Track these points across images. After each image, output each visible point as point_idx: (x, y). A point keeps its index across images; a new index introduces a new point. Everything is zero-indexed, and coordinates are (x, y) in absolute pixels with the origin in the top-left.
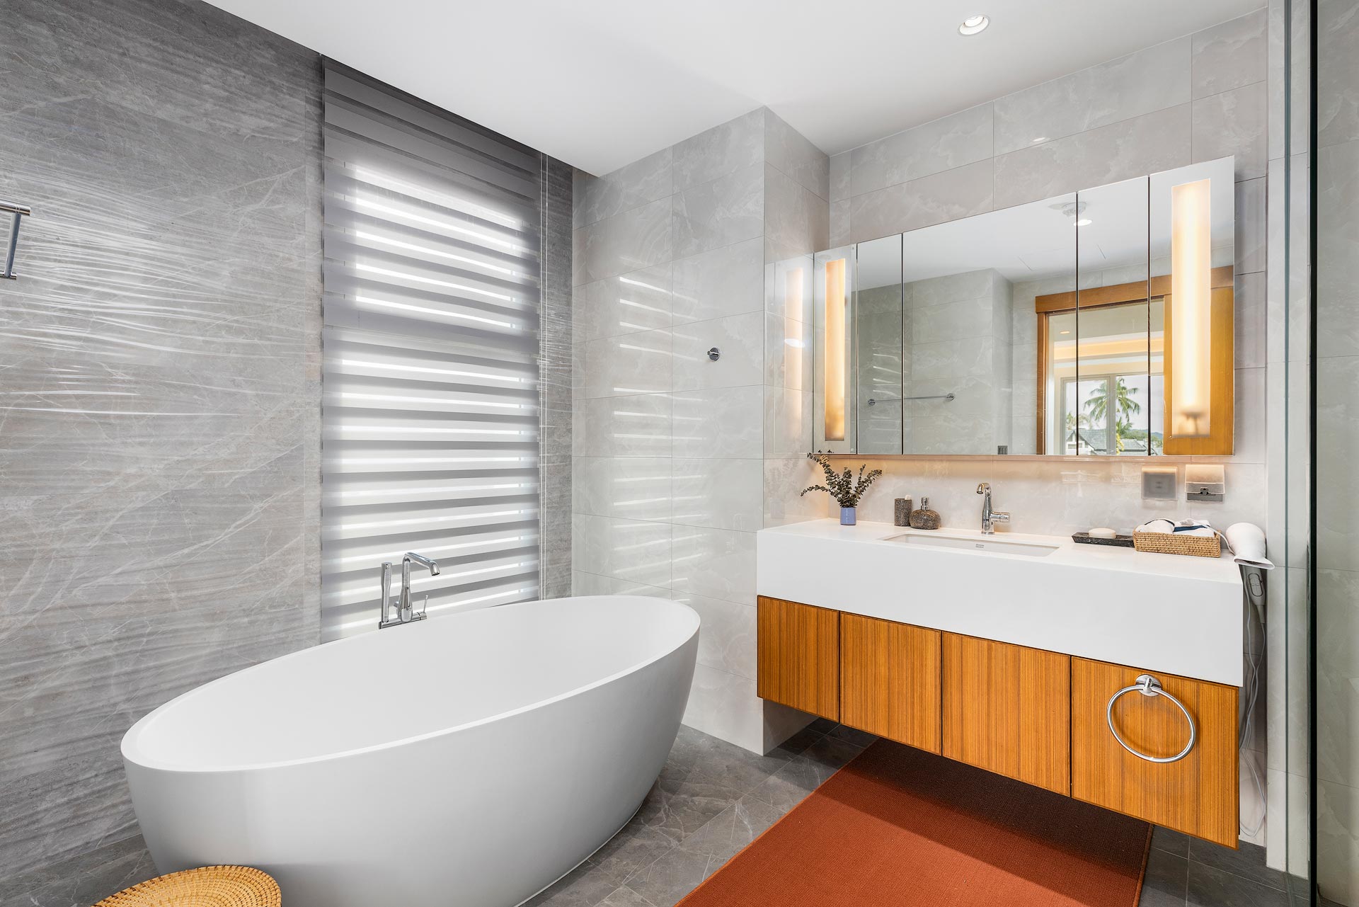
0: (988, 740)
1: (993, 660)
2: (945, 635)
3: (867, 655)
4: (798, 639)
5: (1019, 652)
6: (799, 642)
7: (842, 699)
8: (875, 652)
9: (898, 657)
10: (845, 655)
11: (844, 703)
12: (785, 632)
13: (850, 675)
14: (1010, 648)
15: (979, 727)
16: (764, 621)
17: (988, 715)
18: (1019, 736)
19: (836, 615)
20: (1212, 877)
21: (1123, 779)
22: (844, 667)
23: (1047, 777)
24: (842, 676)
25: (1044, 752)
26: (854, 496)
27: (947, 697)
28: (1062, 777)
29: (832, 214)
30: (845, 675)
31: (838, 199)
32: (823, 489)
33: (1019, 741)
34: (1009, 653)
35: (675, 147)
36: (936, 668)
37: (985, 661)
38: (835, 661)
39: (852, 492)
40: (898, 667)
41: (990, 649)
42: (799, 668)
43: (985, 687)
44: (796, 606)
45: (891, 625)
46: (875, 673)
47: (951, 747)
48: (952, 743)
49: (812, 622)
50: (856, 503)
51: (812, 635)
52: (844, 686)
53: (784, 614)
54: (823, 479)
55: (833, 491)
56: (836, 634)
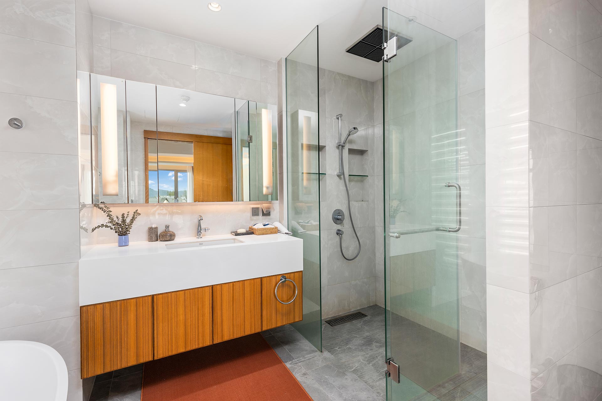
0: (233, 325)
1: (235, 291)
2: (214, 288)
7: (155, 344)
8: (177, 310)
10: (157, 319)
11: (158, 345)
13: (160, 328)
15: (229, 322)
19: (150, 299)
20: (281, 336)
21: (277, 315)
22: (156, 325)
23: (254, 328)
24: (155, 332)
25: (253, 319)
26: (127, 229)
27: (215, 315)
28: (259, 325)
29: (95, 52)
30: (157, 330)
32: (106, 226)
34: (240, 284)
36: (210, 304)
37: (231, 292)
38: (150, 325)
39: (126, 227)
40: (190, 312)
43: (232, 303)
44: (118, 302)
46: (177, 321)
47: (217, 337)
48: (217, 335)
49: (133, 308)
50: (128, 232)
51: (132, 316)
52: (157, 337)
53: (107, 312)
54: (105, 220)
55: (113, 227)
56: (150, 309)
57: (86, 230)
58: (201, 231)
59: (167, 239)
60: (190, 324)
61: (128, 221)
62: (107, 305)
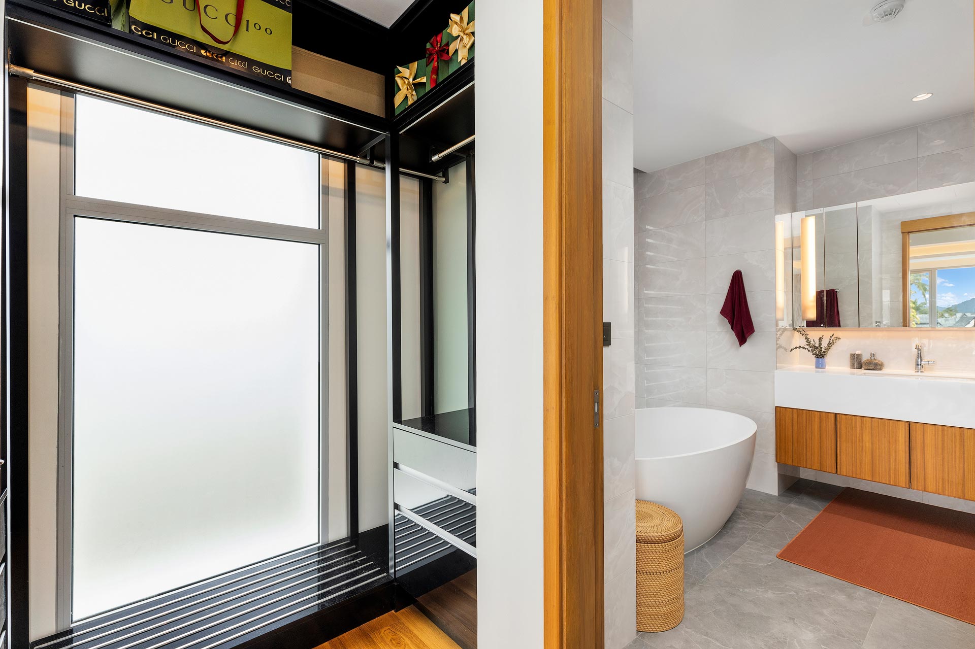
1: (946, 437)
2: (912, 425)
3: (856, 437)
4: (806, 429)
5: (963, 431)
6: (806, 432)
7: (838, 461)
8: (862, 435)
9: (879, 437)
10: (840, 437)
11: (840, 463)
12: (796, 427)
13: (844, 448)
14: (957, 431)
16: (780, 420)
17: (943, 465)
18: (964, 476)
19: (833, 416)
22: (840, 444)
26: (824, 352)
29: (799, 189)
30: (840, 448)
31: (803, 181)
32: (804, 348)
33: (964, 478)
34: (956, 432)
35: (706, 158)
36: (905, 442)
37: (940, 437)
38: (833, 441)
39: (823, 350)
40: (879, 442)
41: (943, 430)
42: (806, 445)
44: (804, 411)
45: (873, 419)
46: (862, 446)
47: (917, 484)
48: (917, 481)
49: (817, 420)
50: (825, 356)
51: (816, 427)
52: (840, 454)
53: (795, 416)
54: (803, 343)
55: (810, 349)
56: (833, 426)
57: (786, 350)
58: (922, 364)
59: (871, 368)
60: (878, 455)
61: (825, 344)
62: (795, 410)
